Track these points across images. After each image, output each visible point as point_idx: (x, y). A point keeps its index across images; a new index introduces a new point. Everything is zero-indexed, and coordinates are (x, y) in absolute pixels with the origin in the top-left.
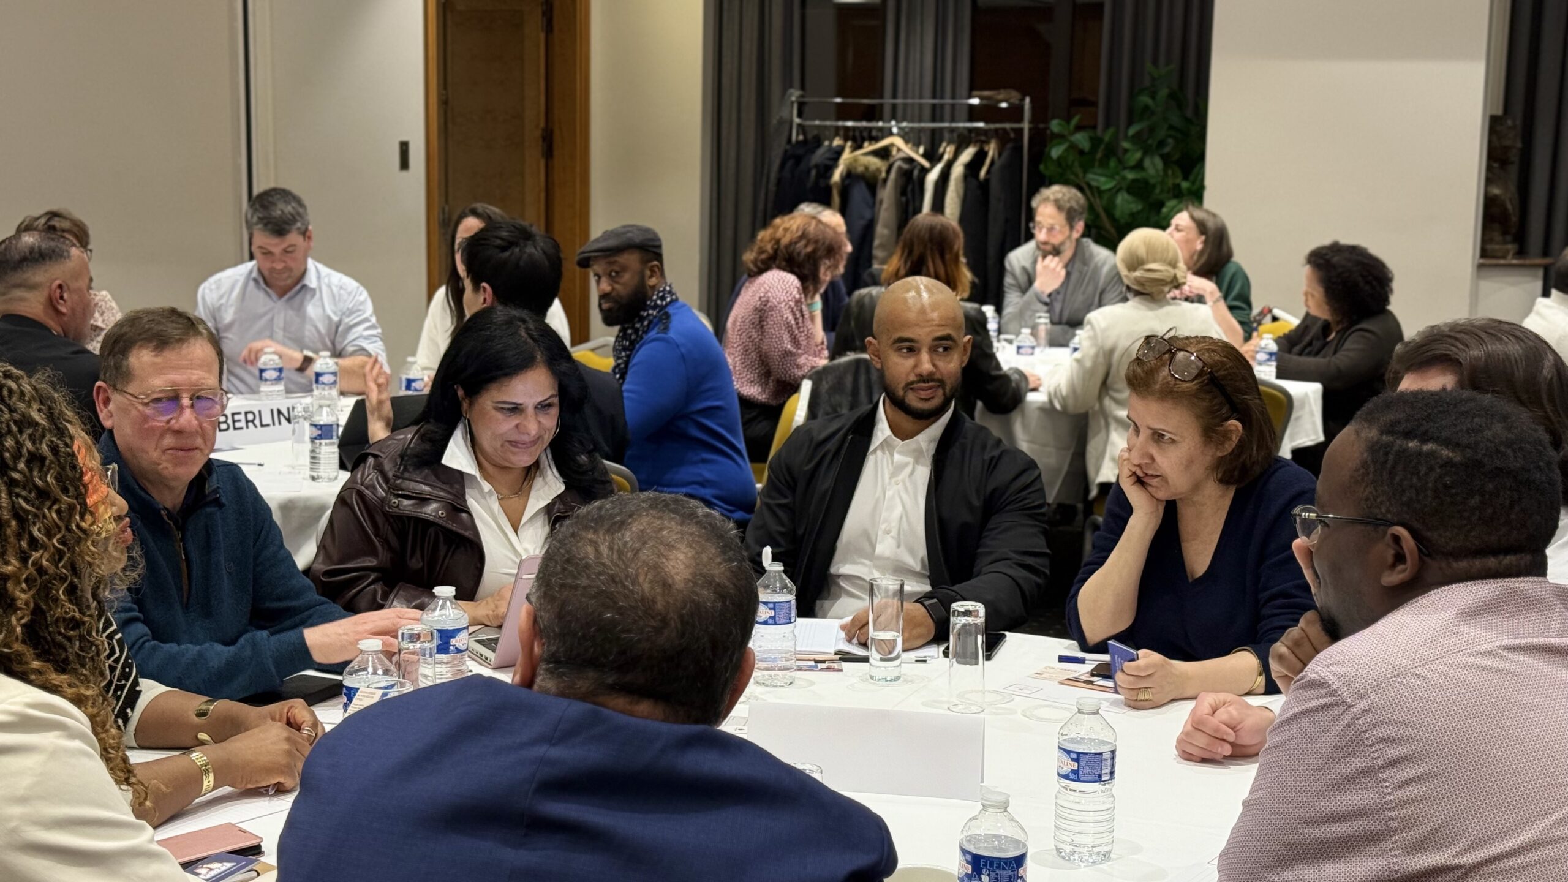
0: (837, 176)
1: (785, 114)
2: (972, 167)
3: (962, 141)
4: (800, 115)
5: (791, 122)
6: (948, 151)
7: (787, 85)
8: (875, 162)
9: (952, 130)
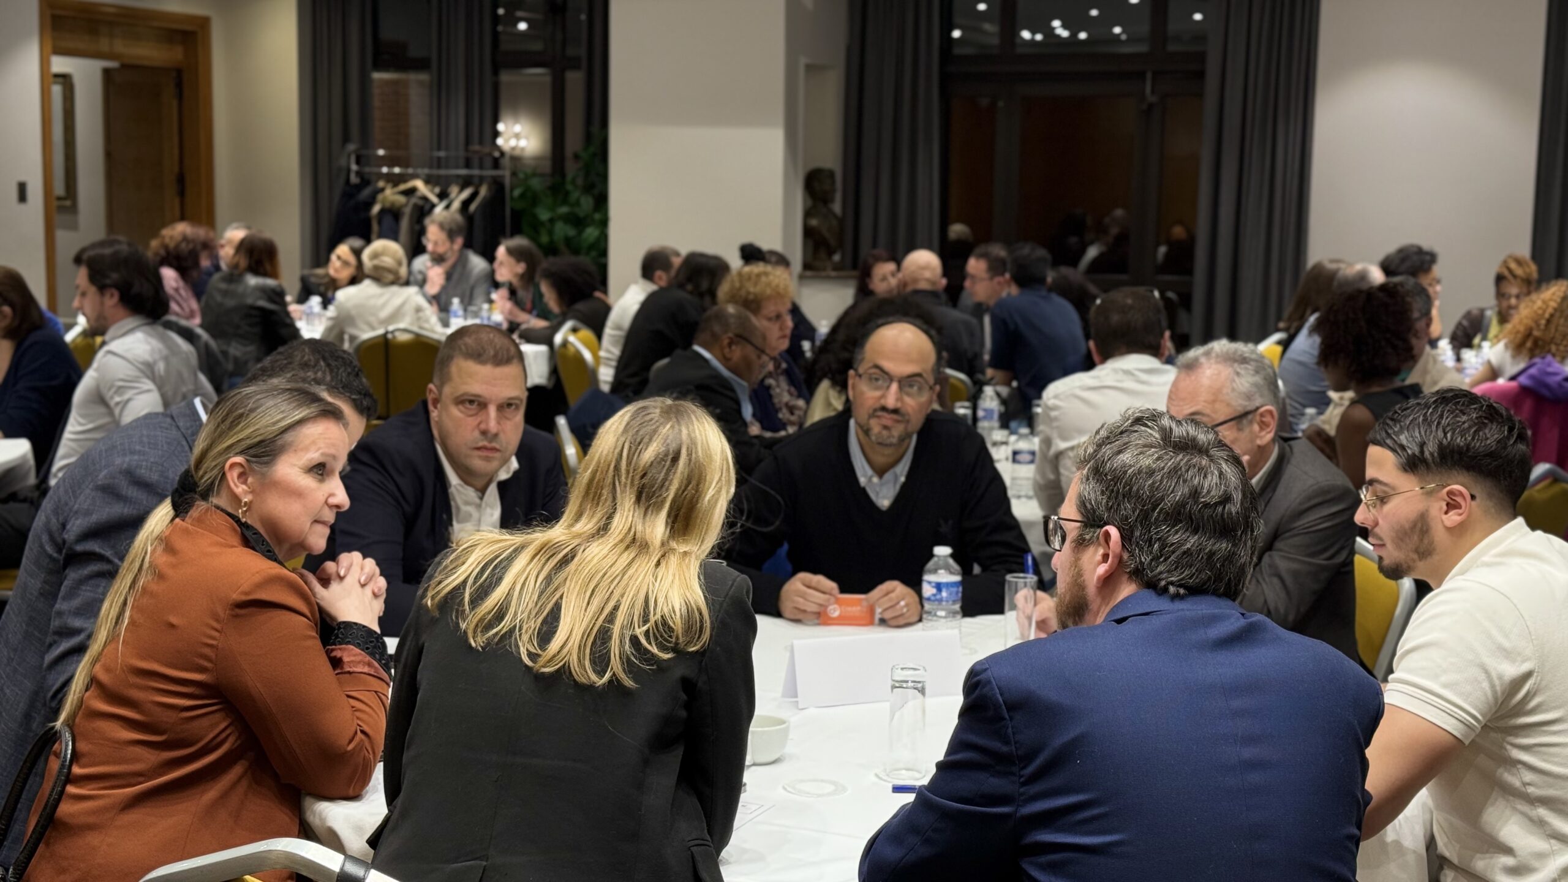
0: (376, 209)
1: (343, 162)
2: (466, 204)
3: (465, 183)
4: (358, 162)
5: (349, 170)
6: (454, 190)
7: (346, 139)
8: (402, 199)
9: (458, 176)
